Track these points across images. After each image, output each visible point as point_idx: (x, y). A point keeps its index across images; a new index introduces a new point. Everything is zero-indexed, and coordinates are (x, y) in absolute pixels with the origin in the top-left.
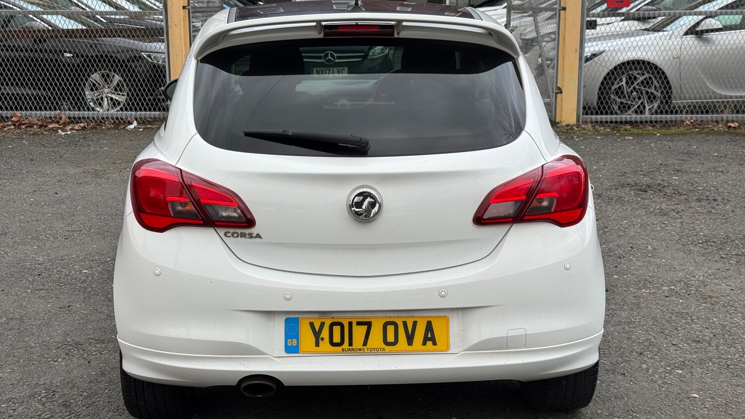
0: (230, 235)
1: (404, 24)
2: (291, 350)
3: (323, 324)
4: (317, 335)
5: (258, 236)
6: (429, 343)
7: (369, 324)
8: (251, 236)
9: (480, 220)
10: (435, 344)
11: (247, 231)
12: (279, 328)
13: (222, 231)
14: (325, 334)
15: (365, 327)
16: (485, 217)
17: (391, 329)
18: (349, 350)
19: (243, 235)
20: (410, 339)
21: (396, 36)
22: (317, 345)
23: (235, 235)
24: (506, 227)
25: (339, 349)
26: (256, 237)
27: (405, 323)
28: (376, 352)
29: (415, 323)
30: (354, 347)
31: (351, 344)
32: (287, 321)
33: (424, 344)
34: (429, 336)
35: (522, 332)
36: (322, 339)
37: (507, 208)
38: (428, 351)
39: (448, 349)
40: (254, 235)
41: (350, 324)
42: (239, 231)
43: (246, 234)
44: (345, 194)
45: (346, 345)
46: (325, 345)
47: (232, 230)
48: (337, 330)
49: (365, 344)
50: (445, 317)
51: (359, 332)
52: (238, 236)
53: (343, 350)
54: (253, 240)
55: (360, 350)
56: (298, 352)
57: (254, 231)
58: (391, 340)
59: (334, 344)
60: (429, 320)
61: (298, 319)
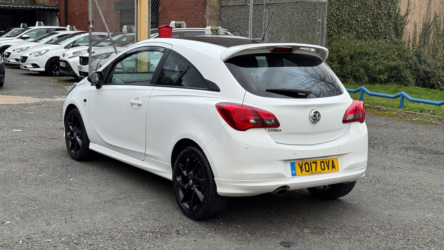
0: (270, 130)
1: (293, 47)
2: (294, 175)
3: (302, 164)
4: (301, 168)
5: (281, 130)
6: (334, 168)
7: (316, 163)
8: (278, 131)
9: (345, 121)
10: (335, 169)
11: (277, 129)
12: (288, 166)
13: (267, 129)
14: (303, 168)
15: (315, 164)
16: (347, 120)
17: (322, 163)
18: (312, 173)
19: (275, 130)
20: (328, 166)
21: (293, 52)
22: (302, 172)
23: (272, 131)
24: (350, 124)
25: (308, 173)
26: (280, 131)
27: (326, 161)
28: (319, 173)
29: (329, 161)
31: (312, 171)
32: (291, 163)
33: (332, 169)
34: (333, 166)
35: (358, 162)
36: (303, 170)
37: (351, 117)
38: (334, 171)
39: (339, 170)
40: (279, 130)
41: (311, 163)
42: (274, 129)
43: (276, 130)
44: (308, 113)
45: (310, 171)
46: (304, 171)
47: (271, 129)
48: (307, 165)
49: (316, 170)
50: (337, 158)
51: (314, 165)
52: (273, 131)
53: (310, 173)
54: (278, 132)
55: (315, 173)
56: (296, 176)
57: (279, 128)
58: (323, 168)
59: (307, 171)
60: (332, 159)
61: (294, 162)
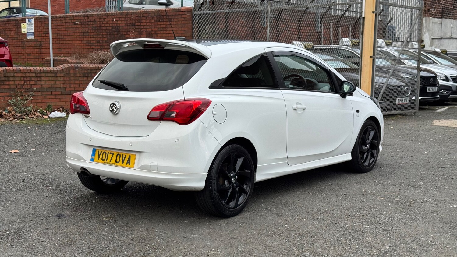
1: (170, 44)
2: (92, 160)
3: (101, 152)
4: (99, 155)
5: (91, 117)
6: (128, 164)
7: (113, 154)
9: (150, 118)
10: (130, 165)
12: (91, 151)
13: (83, 115)
14: (101, 156)
15: (112, 155)
17: (119, 156)
19: (88, 117)
20: (123, 161)
22: (98, 159)
23: (86, 117)
24: (159, 122)
25: (103, 162)
27: (123, 155)
28: (113, 165)
29: (126, 156)
31: (107, 161)
32: (94, 149)
33: (127, 164)
34: (129, 161)
35: (156, 164)
37: (157, 114)
38: (127, 167)
39: (133, 167)
41: (108, 153)
42: (87, 115)
44: (109, 103)
45: (105, 161)
46: (100, 159)
47: (85, 115)
48: (104, 154)
49: (111, 161)
50: (135, 155)
51: (110, 156)
53: (104, 162)
54: (90, 119)
55: (109, 163)
57: (90, 115)
58: (118, 161)
59: (103, 160)
60: (130, 155)
61: (96, 149)
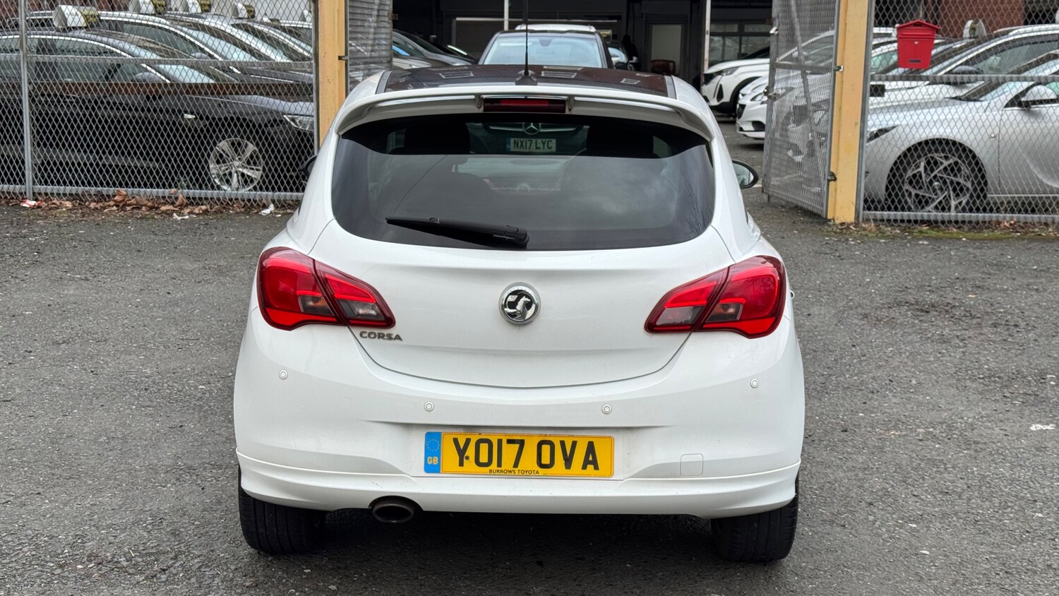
0: (366, 335)
1: (576, 98)
2: (431, 469)
3: (468, 441)
4: (462, 453)
5: (398, 337)
6: (590, 467)
7: (522, 443)
8: (390, 337)
9: (652, 327)
10: (596, 468)
11: (386, 332)
12: (418, 443)
13: (357, 331)
14: (471, 452)
15: (517, 446)
16: (658, 323)
17: (546, 449)
18: (498, 471)
19: (381, 336)
20: (568, 462)
21: (567, 112)
22: (461, 464)
23: (372, 336)
24: (683, 337)
25: (486, 469)
26: (395, 339)
27: (563, 443)
28: (527, 474)
29: (574, 444)
30: (503, 468)
31: (499, 464)
32: (428, 436)
33: (584, 467)
34: (591, 459)
35: (699, 458)
36: (467, 458)
37: (683, 314)
38: (589, 476)
39: (611, 474)
40: (393, 336)
41: (500, 442)
42: (377, 331)
43: (384, 335)
44: (497, 292)
45: (494, 466)
46: (470, 464)
47: (368, 330)
48: (484, 448)
49: (516, 465)
50: (610, 437)
51: (510, 452)
52: (375, 337)
53: (490, 471)
54: (392, 342)
55: (510, 472)
56: (439, 472)
57: (394, 331)
58: (546, 461)
59: (478, 463)
60: (591, 440)
61: (440, 433)
